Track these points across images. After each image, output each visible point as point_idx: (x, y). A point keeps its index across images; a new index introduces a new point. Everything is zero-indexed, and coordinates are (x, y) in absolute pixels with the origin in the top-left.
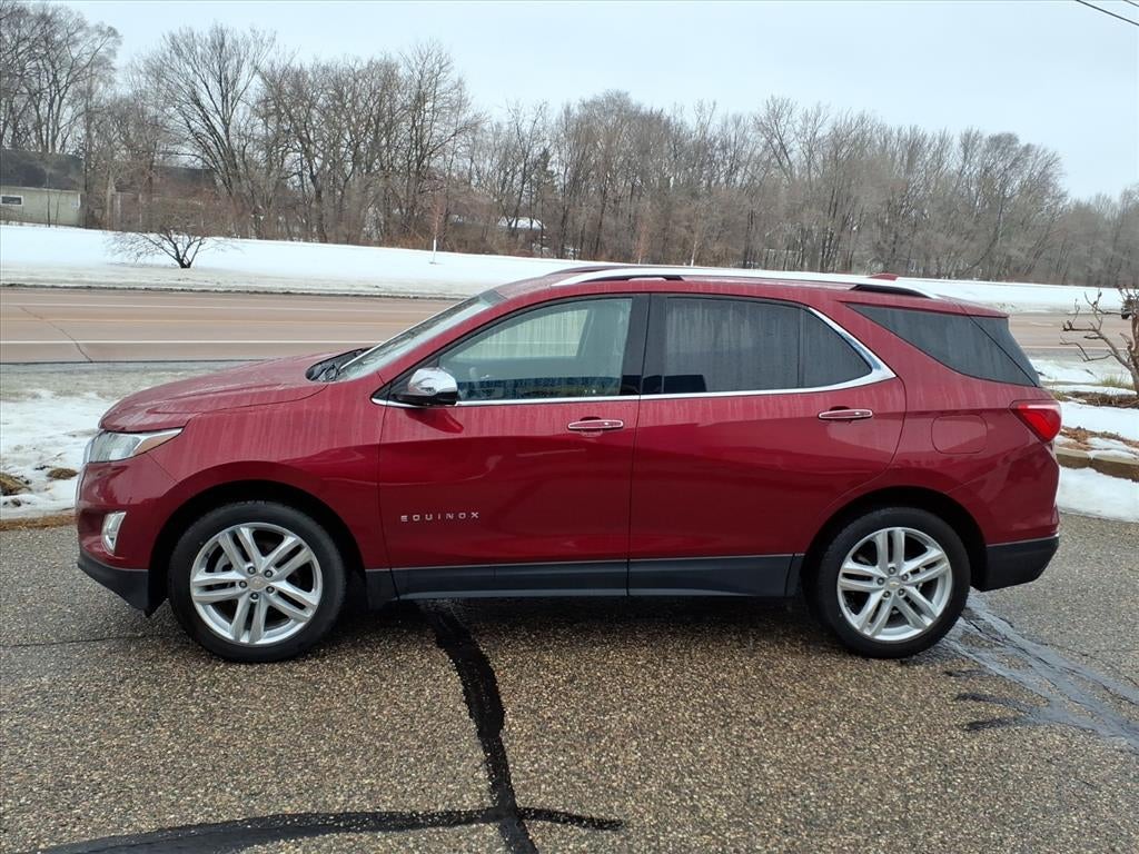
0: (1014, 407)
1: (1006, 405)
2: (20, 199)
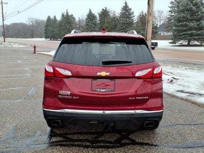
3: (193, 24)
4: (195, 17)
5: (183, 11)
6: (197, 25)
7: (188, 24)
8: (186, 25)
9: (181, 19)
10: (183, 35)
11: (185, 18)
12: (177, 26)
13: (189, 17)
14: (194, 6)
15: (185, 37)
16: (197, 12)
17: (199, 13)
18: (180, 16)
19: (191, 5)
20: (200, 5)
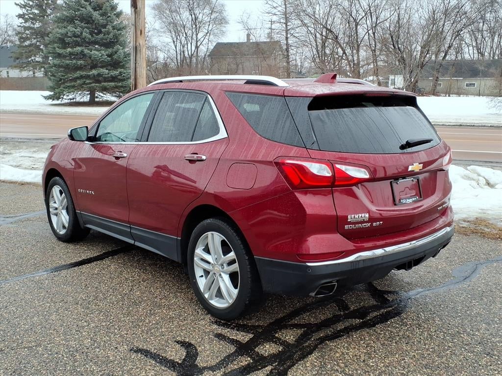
0: (276, 161)
1: (271, 160)
2: (475, 84)
3: (98, 53)
4: (101, 36)
5: (71, 20)
6: (108, 56)
7: (86, 51)
8: (83, 55)
9: (67, 40)
10: (77, 78)
11: (78, 36)
12: (59, 56)
13: (86, 34)
14: (95, 9)
15: (84, 83)
16: (104, 26)
17: (109, 27)
18: (63, 31)
19: (89, 8)
20: (109, 9)
